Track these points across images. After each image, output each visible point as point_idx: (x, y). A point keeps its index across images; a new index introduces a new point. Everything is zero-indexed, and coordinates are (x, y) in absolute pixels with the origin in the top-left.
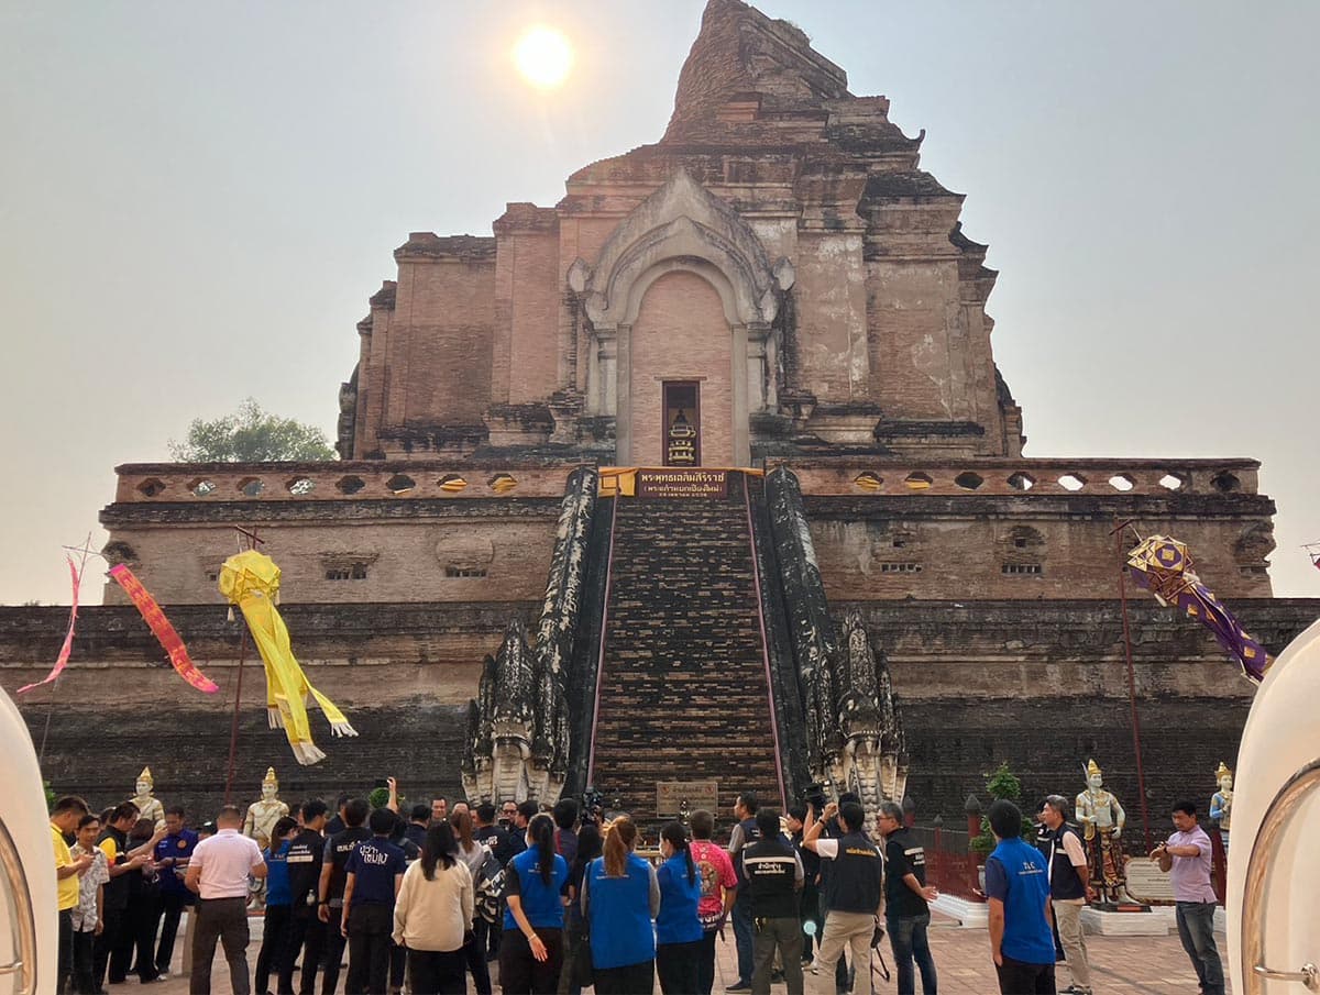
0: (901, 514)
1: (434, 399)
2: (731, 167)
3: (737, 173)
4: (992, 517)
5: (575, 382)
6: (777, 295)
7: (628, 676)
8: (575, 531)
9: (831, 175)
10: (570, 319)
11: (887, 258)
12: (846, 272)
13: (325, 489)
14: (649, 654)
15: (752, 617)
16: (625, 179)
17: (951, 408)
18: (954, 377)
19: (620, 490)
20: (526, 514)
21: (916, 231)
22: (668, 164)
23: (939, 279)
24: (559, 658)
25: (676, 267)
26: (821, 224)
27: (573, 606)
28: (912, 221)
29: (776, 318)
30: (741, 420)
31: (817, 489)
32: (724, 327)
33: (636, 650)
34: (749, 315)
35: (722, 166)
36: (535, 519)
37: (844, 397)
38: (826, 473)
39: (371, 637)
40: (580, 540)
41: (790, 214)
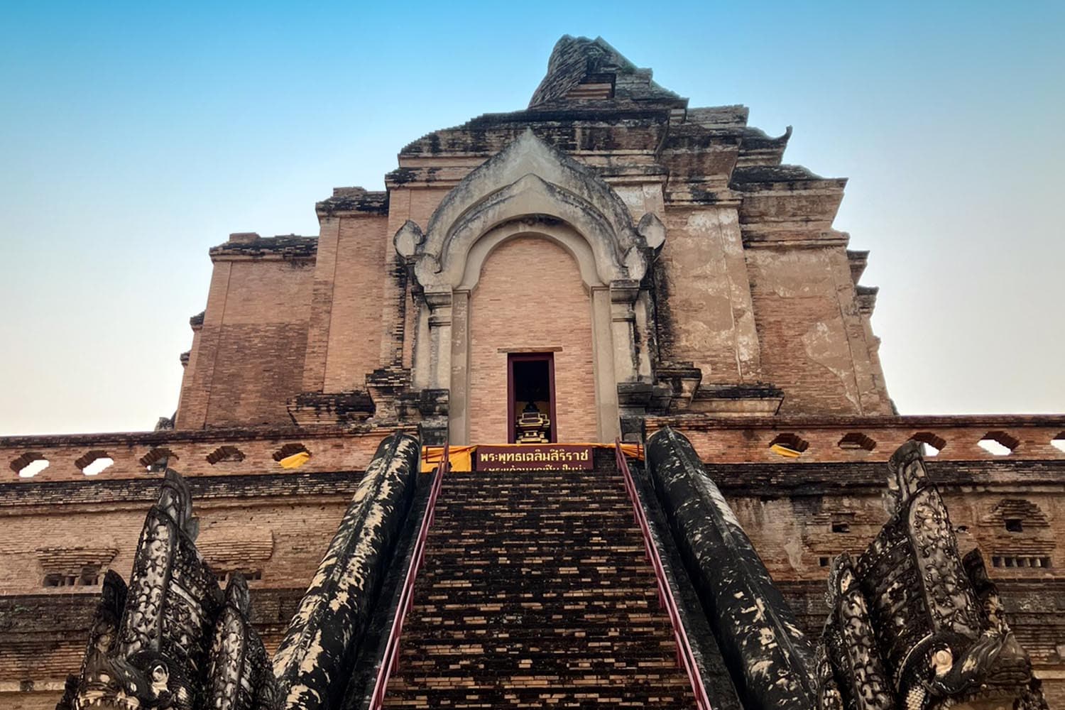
0: (839, 486)
1: (241, 402)
2: (584, 134)
3: (591, 140)
4: (967, 490)
5: (401, 359)
6: (645, 253)
7: (441, 683)
8: (378, 492)
9: (696, 147)
10: (398, 291)
11: (764, 244)
12: (722, 246)
13: (62, 468)
14: (478, 650)
15: (648, 598)
16: (465, 150)
17: (859, 402)
18: (858, 368)
19: (450, 465)
20: (321, 493)
21: (795, 219)
22: (512, 132)
23: (827, 265)
24: (320, 649)
25: (522, 229)
26: (689, 197)
27: (358, 580)
28: (789, 208)
29: (645, 277)
30: (607, 394)
31: (718, 456)
32: (581, 291)
33: (456, 643)
34: (610, 272)
35: (574, 131)
36: (332, 500)
37: (732, 380)
38: (728, 435)
39: (56, 645)
40: (384, 503)
41: (654, 179)
